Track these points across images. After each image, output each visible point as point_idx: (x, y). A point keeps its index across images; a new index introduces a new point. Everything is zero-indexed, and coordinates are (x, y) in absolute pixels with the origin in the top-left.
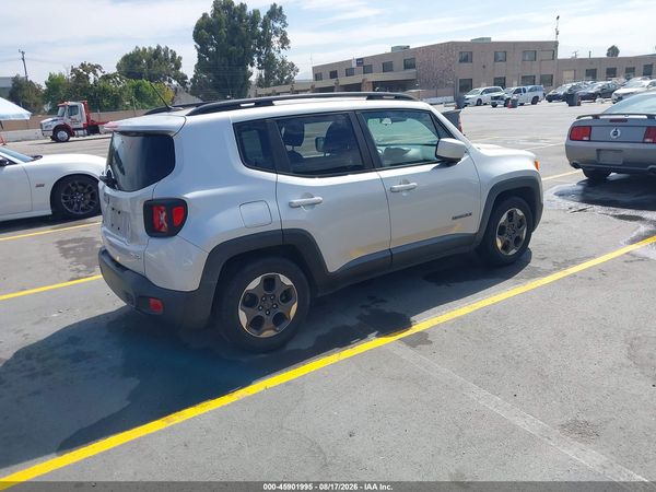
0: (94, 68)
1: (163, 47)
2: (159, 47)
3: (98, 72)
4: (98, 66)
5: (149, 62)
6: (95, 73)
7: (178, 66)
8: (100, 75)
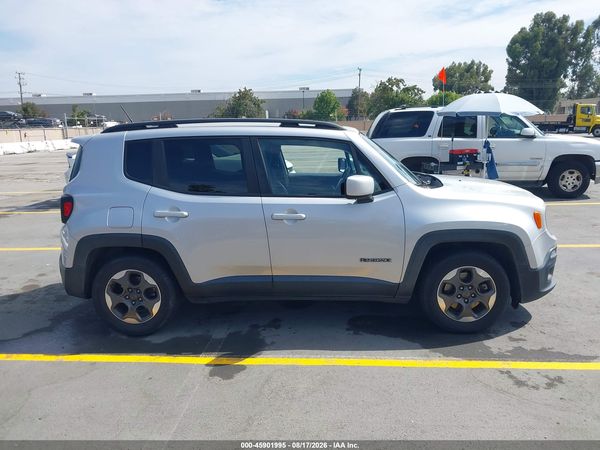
0: (398, 82)
1: (477, 62)
2: (473, 62)
3: (401, 84)
4: (402, 81)
5: (461, 76)
6: (398, 86)
7: (487, 79)
8: (402, 87)
